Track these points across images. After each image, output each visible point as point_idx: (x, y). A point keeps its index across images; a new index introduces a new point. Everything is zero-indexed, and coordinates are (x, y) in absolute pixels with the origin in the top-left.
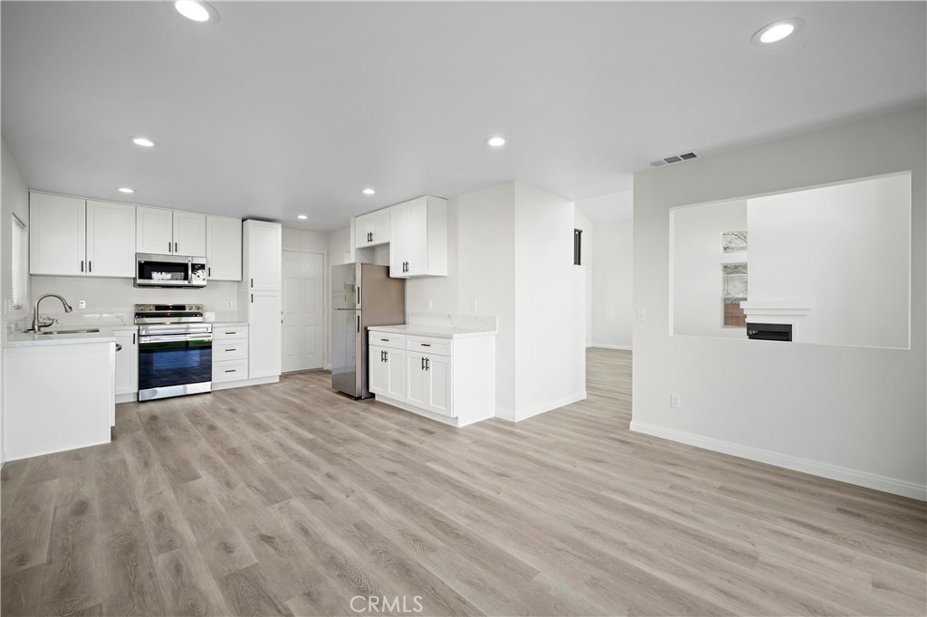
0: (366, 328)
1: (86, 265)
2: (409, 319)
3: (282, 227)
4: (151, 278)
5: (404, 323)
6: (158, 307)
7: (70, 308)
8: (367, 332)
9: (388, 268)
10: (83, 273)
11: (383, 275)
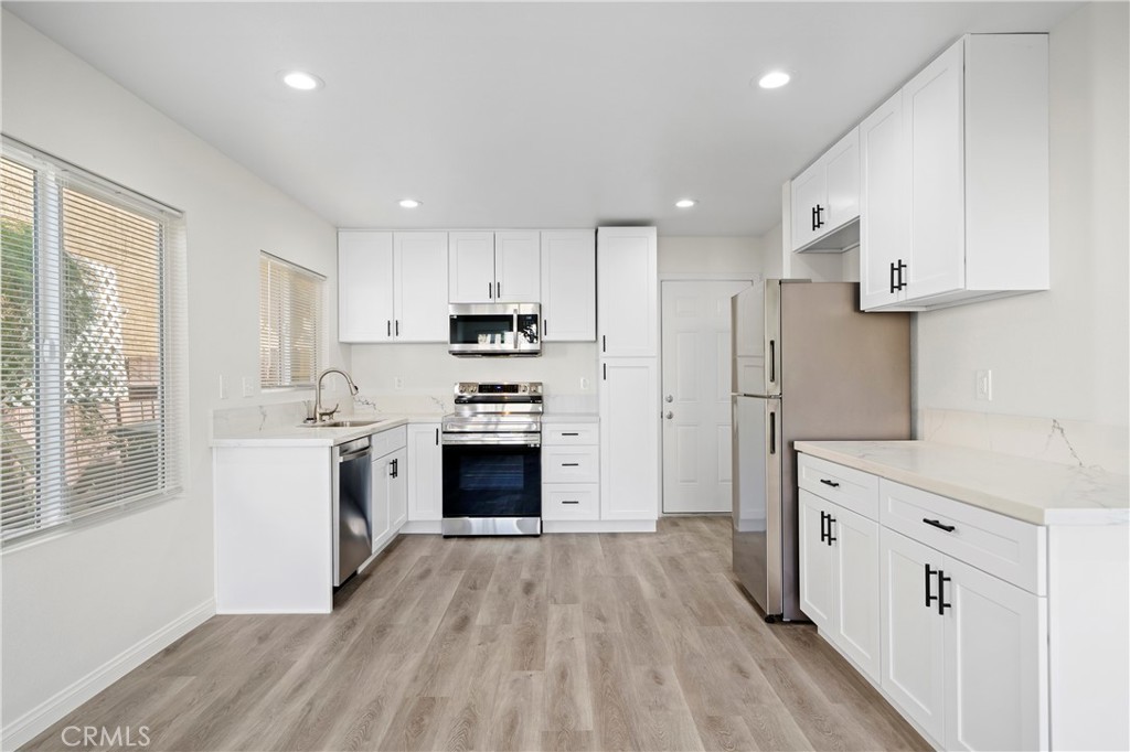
0: (791, 444)
1: (394, 327)
2: (923, 426)
3: (659, 236)
4: (477, 342)
5: (912, 436)
6: (482, 388)
7: (356, 388)
8: (795, 454)
9: (857, 286)
10: (391, 339)
11: (846, 308)
